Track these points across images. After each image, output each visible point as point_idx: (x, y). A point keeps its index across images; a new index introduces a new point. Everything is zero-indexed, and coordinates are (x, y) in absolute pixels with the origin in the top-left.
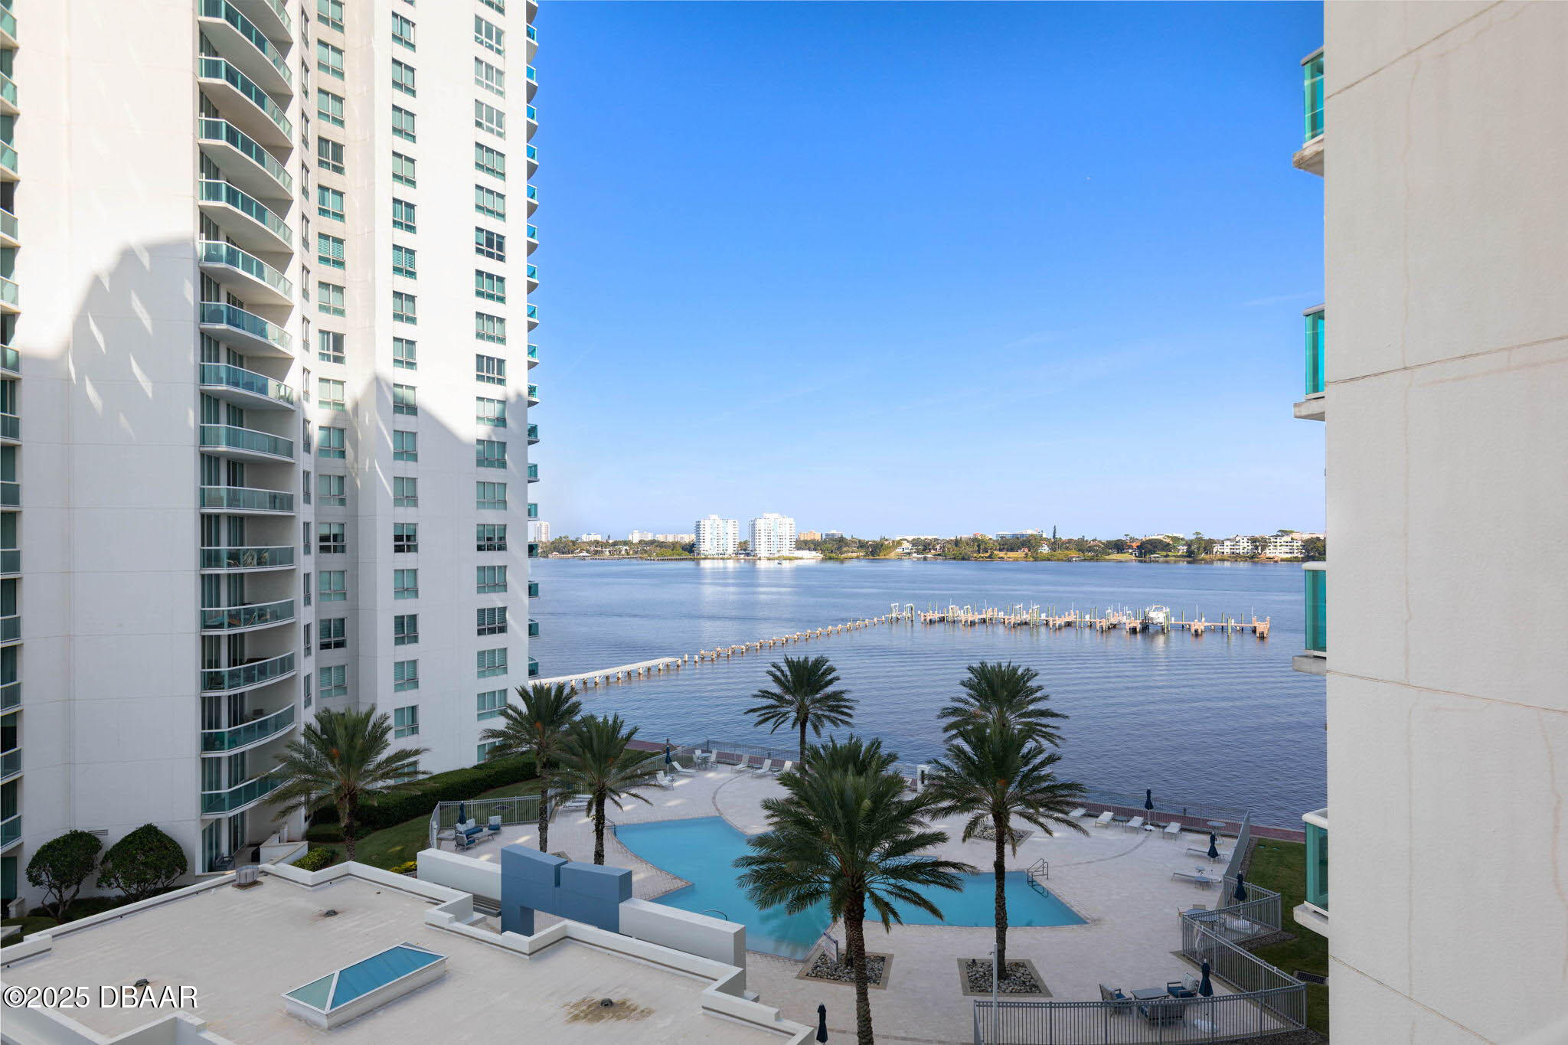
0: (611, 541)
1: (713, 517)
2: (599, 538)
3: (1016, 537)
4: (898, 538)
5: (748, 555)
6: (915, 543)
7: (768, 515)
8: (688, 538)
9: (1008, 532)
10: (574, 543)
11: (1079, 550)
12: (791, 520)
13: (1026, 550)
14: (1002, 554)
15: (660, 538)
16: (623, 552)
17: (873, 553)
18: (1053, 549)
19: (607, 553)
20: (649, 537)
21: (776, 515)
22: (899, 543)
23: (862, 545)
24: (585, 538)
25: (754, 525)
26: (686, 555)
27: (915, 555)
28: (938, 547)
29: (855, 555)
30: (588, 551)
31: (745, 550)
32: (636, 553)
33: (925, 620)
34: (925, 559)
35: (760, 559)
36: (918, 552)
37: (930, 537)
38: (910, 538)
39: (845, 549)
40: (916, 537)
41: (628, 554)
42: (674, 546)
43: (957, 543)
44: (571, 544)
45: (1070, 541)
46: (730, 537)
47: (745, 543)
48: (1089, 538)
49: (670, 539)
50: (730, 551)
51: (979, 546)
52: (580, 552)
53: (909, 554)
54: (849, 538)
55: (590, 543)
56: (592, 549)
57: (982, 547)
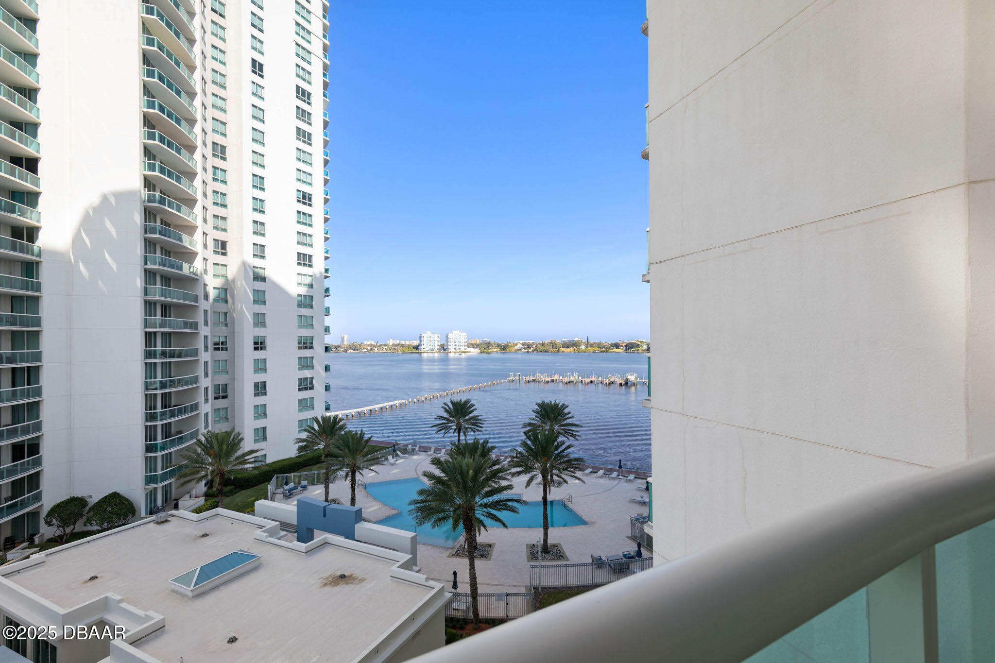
0: (378, 344)
1: (428, 332)
2: (373, 343)
3: (570, 341)
4: (516, 342)
5: (444, 350)
6: (523, 344)
7: (454, 332)
8: (416, 343)
9: (566, 340)
10: (360, 345)
11: (599, 347)
12: (465, 334)
13: (575, 347)
14: (563, 349)
15: (403, 343)
16: (384, 349)
17: (504, 349)
18: (587, 347)
19: (377, 350)
20: (398, 342)
21: (458, 332)
22: (516, 345)
23: (499, 346)
24: (366, 343)
25: (447, 336)
26: (415, 351)
27: (524, 350)
28: (534, 346)
29: (495, 350)
30: (367, 349)
31: (443, 348)
32: (391, 350)
33: (526, 380)
34: (528, 352)
35: (450, 352)
36: (525, 349)
37: (531, 342)
38: (521, 342)
39: (490, 347)
40: (524, 342)
41: (386, 350)
42: (409, 346)
43: (543, 344)
44: (358, 346)
45: (594, 343)
46: (436, 342)
47: (443, 344)
48: (603, 342)
49: (408, 343)
50: (436, 348)
51: (553, 346)
52: (363, 349)
53: (521, 349)
54: (492, 342)
55: (368, 345)
56: (369, 348)
57: (554, 346)
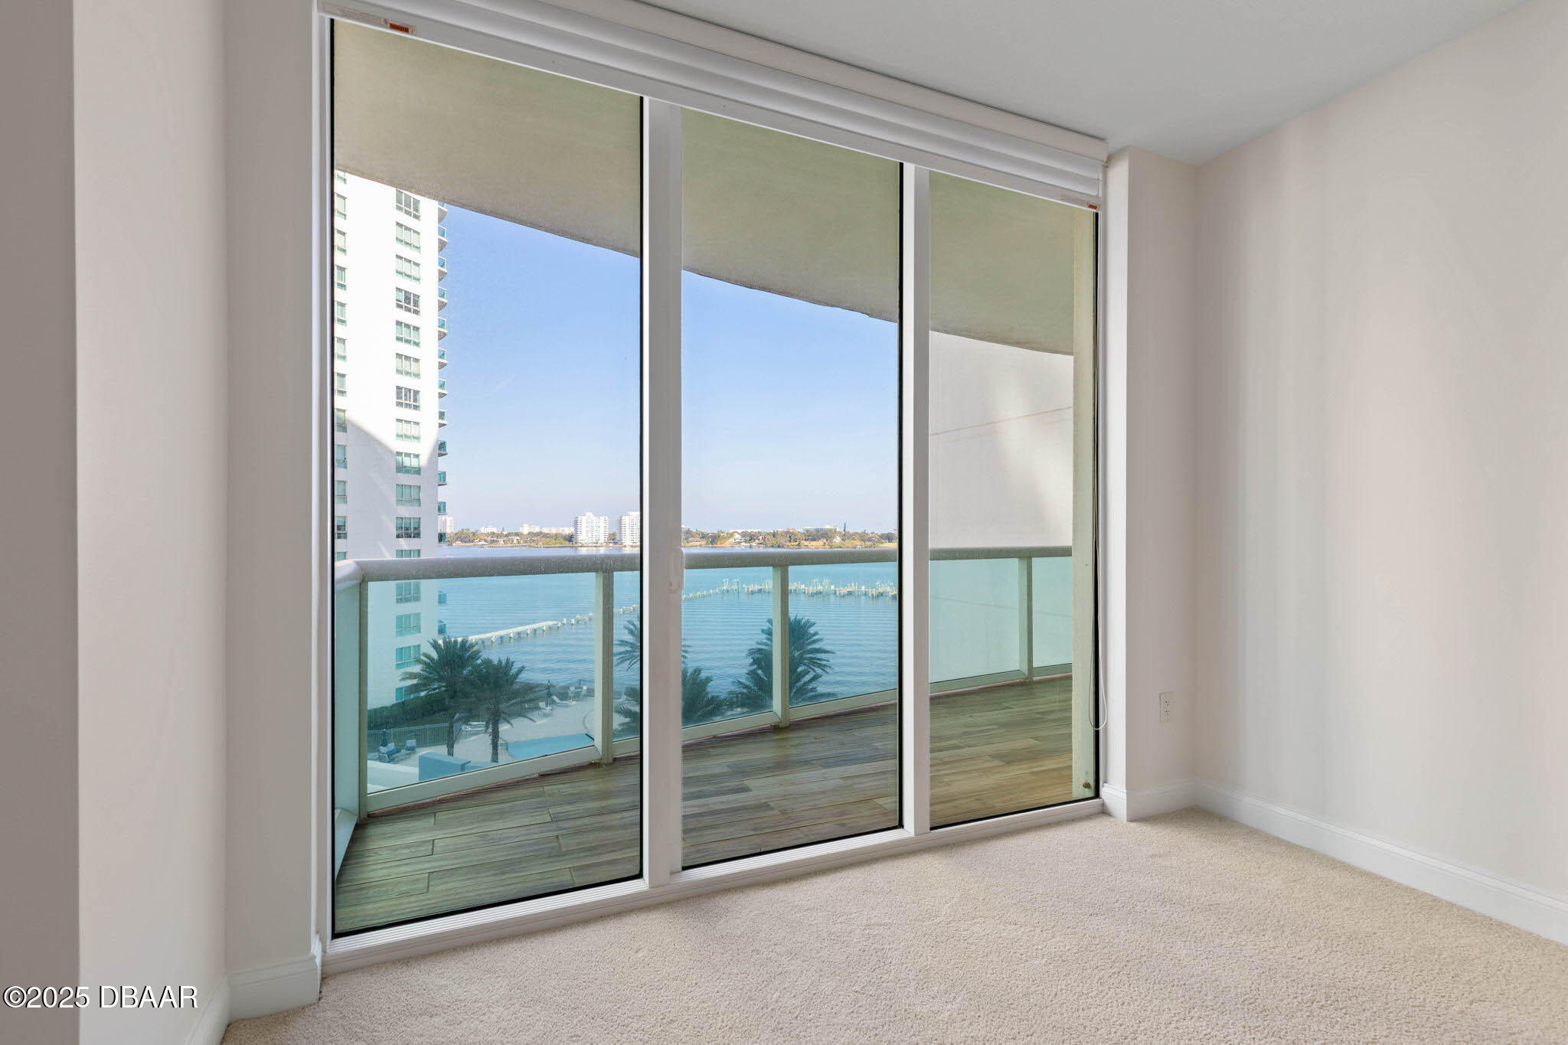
0: (505, 533)
1: (588, 514)
2: (495, 530)
3: (817, 530)
4: (731, 531)
5: (616, 543)
6: (743, 535)
7: (631, 513)
8: (568, 530)
9: (811, 527)
10: (474, 534)
11: (862, 540)
13: (825, 540)
14: (807, 543)
15: (546, 530)
16: (515, 541)
17: (712, 542)
18: (843, 540)
19: (502, 542)
20: (537, 529)
22: (731, 535)
23: (704, 536)
24: (483, 530)
25: (621, 520)
26: (567, 543)
27: (743, 544)
28: (761, 538)
29: (698, 543)
30: (485, 541)
31: (613, 540)
32: (526, 542)
34: (751, 547)
35: (625, 547)
36: (746, 542)
37: (755, 531)
38: (740, 531)
39: (690, 539)
40: (744, 530)
41: (519, 543)
42: (556, 536)
43: (774, 535)
44: (471, 535)
45: (855, 534)
46: (602, 530)
47: (614, 534)
48: (869, 531)
49: (554, 531)
50: (602, 540)
51: (790, 537)
52: (479, 541)
53: (739, 543)
54: (694, 530)
55: (488, 535)
56: (489, 539)
57: (793, 538)
